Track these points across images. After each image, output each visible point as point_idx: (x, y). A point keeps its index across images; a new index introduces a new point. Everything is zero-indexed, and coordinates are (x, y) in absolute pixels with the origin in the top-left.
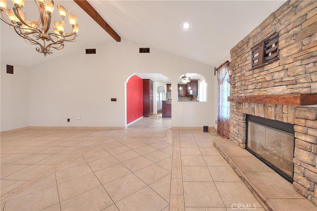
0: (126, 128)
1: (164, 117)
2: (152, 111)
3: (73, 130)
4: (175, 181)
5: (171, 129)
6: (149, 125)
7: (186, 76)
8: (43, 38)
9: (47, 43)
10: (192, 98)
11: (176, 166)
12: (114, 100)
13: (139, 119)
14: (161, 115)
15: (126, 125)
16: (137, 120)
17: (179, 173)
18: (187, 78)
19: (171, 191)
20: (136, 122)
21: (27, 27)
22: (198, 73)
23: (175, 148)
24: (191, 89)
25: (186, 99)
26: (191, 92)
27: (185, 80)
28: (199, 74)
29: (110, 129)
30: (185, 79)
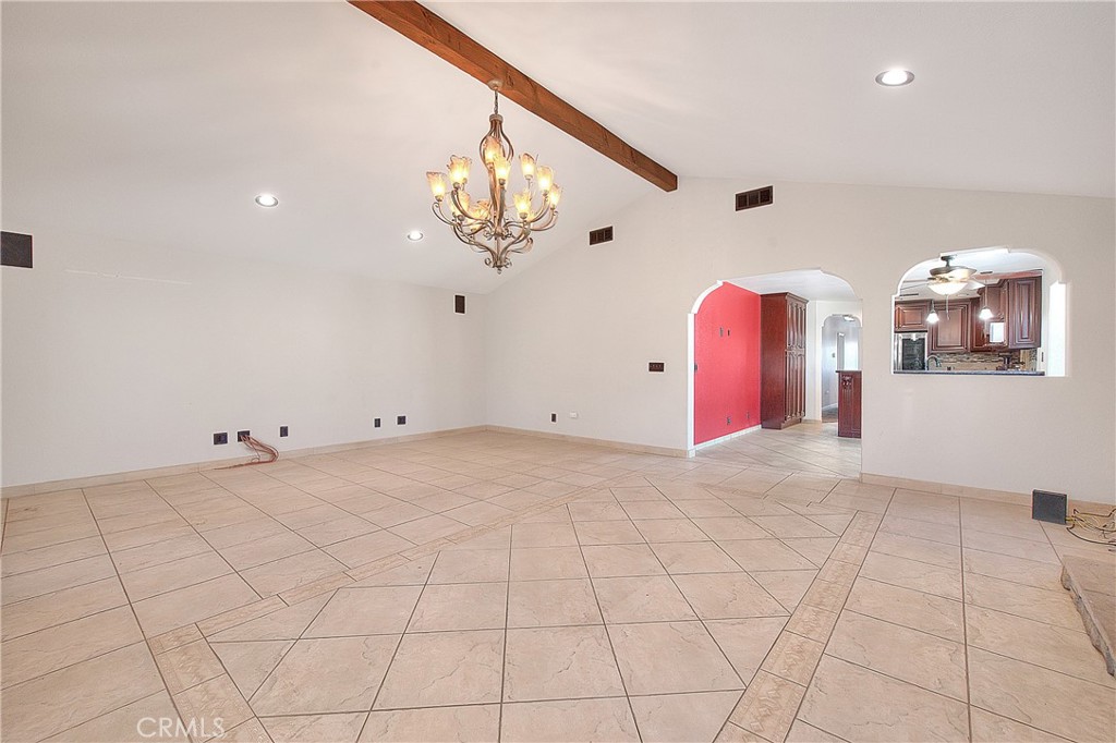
0: (692, 454)
1: (843, 433)
2: (802, 409)
3: (561, 443)
4: (795, 640)
5: (859, 482)
6: (773, 455)
7: (952, 263)
8: (497, 235)
9: (504, 243)
10: (1011, 358)
11: (821, 603)
12: (657, 367)
13: (743, 432)
14: (834, 426)
15: (692, 449)
16: (735, 435)
17: (822, 623)
18: (958, 274)
19: (769, 660)
20: (733, 442)
21: (470, 221)
22: (1013, 244)
23: (845, 546)
24: (998, 319)
25: (977, 362)
26: (998, 334)
27: (947, 280)
28: (1014, 248)
29: (646, 452)
30: (946, 276)
